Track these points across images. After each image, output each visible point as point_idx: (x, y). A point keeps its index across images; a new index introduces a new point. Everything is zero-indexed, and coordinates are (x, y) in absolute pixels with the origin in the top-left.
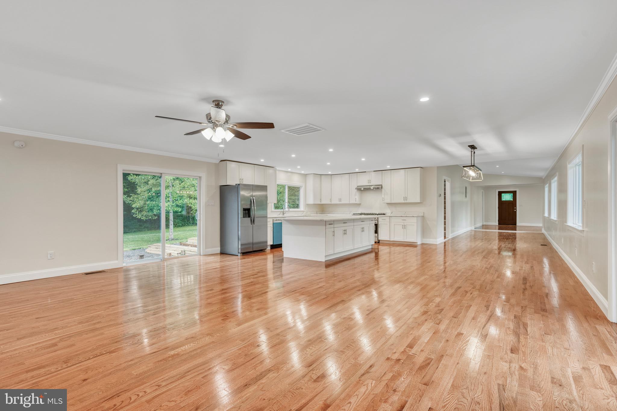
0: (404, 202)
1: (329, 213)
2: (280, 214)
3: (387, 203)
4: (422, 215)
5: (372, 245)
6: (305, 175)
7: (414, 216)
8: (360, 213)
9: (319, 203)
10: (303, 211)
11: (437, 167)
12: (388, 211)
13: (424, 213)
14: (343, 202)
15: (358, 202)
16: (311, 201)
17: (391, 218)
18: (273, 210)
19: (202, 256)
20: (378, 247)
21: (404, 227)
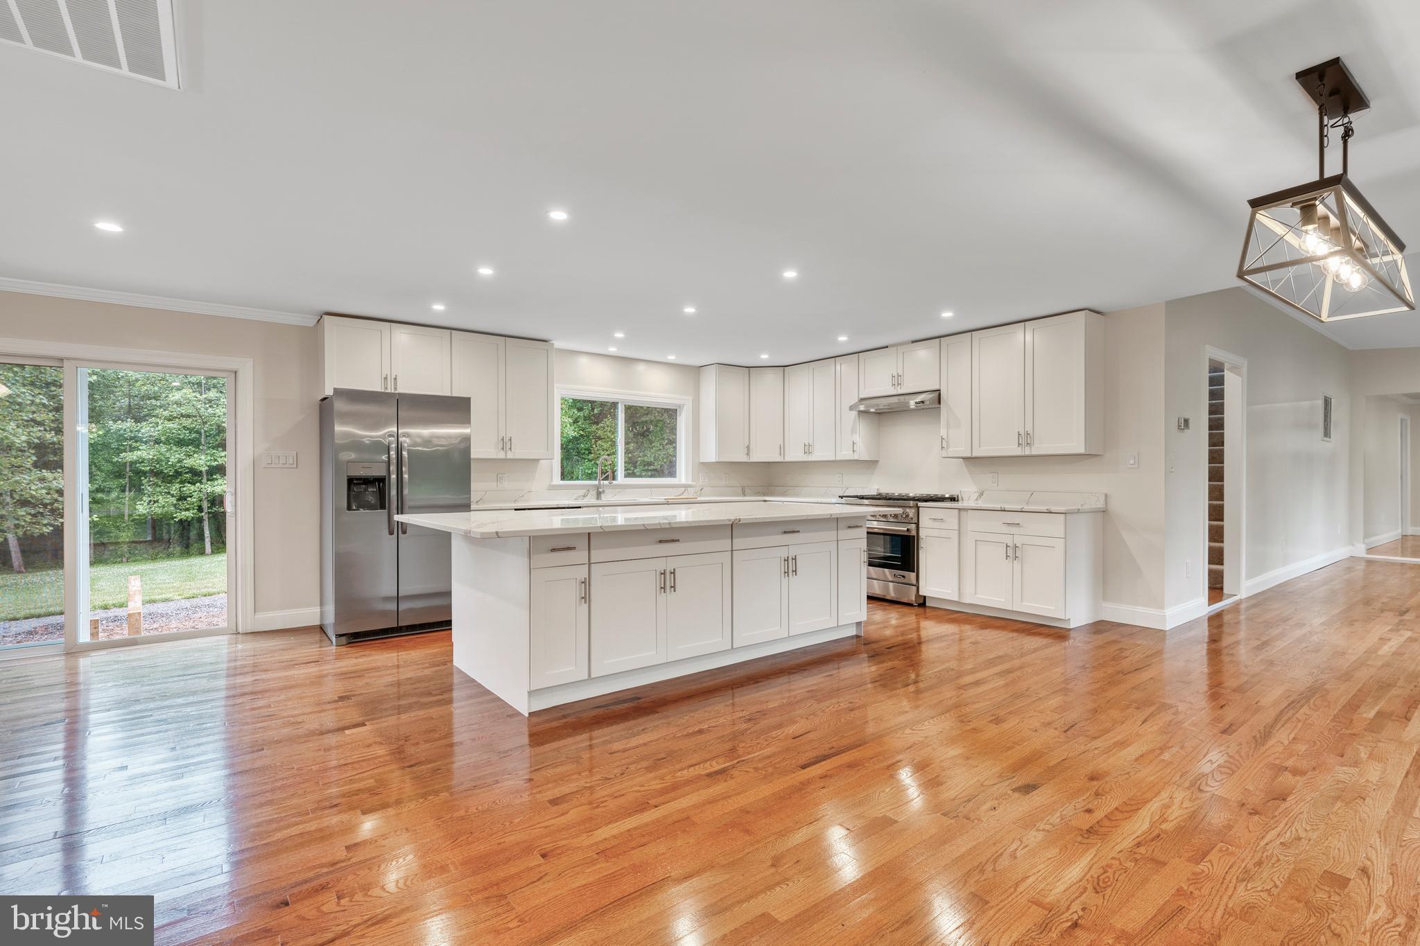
0: (1016, 451)
1: (784, 494)
2: (584, 496)
3: (963, 458)
4: (1100, 504)
5: (859, 624)
6: (696, 371)
7: (1054, 509)
8: (874, 493)
9: (744, 459)
10: (686, 486)
11: (1167, 303)
12: (967, 488)
13: (1106, 496)
14: (817, 456)
15: (862, 454)
16: (710, 454)
17: (963, 513)
18: (557, 480)
19: (239, 636)
20: (918, 623)
21: (1013, 553)
